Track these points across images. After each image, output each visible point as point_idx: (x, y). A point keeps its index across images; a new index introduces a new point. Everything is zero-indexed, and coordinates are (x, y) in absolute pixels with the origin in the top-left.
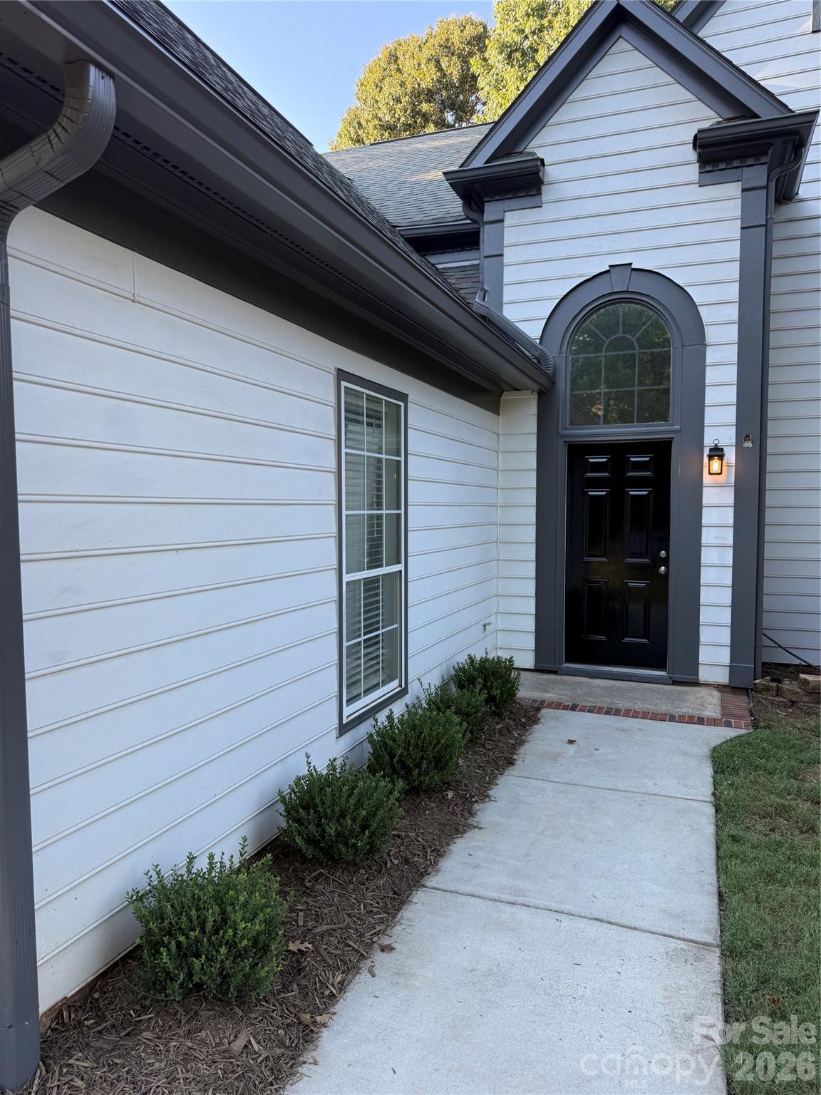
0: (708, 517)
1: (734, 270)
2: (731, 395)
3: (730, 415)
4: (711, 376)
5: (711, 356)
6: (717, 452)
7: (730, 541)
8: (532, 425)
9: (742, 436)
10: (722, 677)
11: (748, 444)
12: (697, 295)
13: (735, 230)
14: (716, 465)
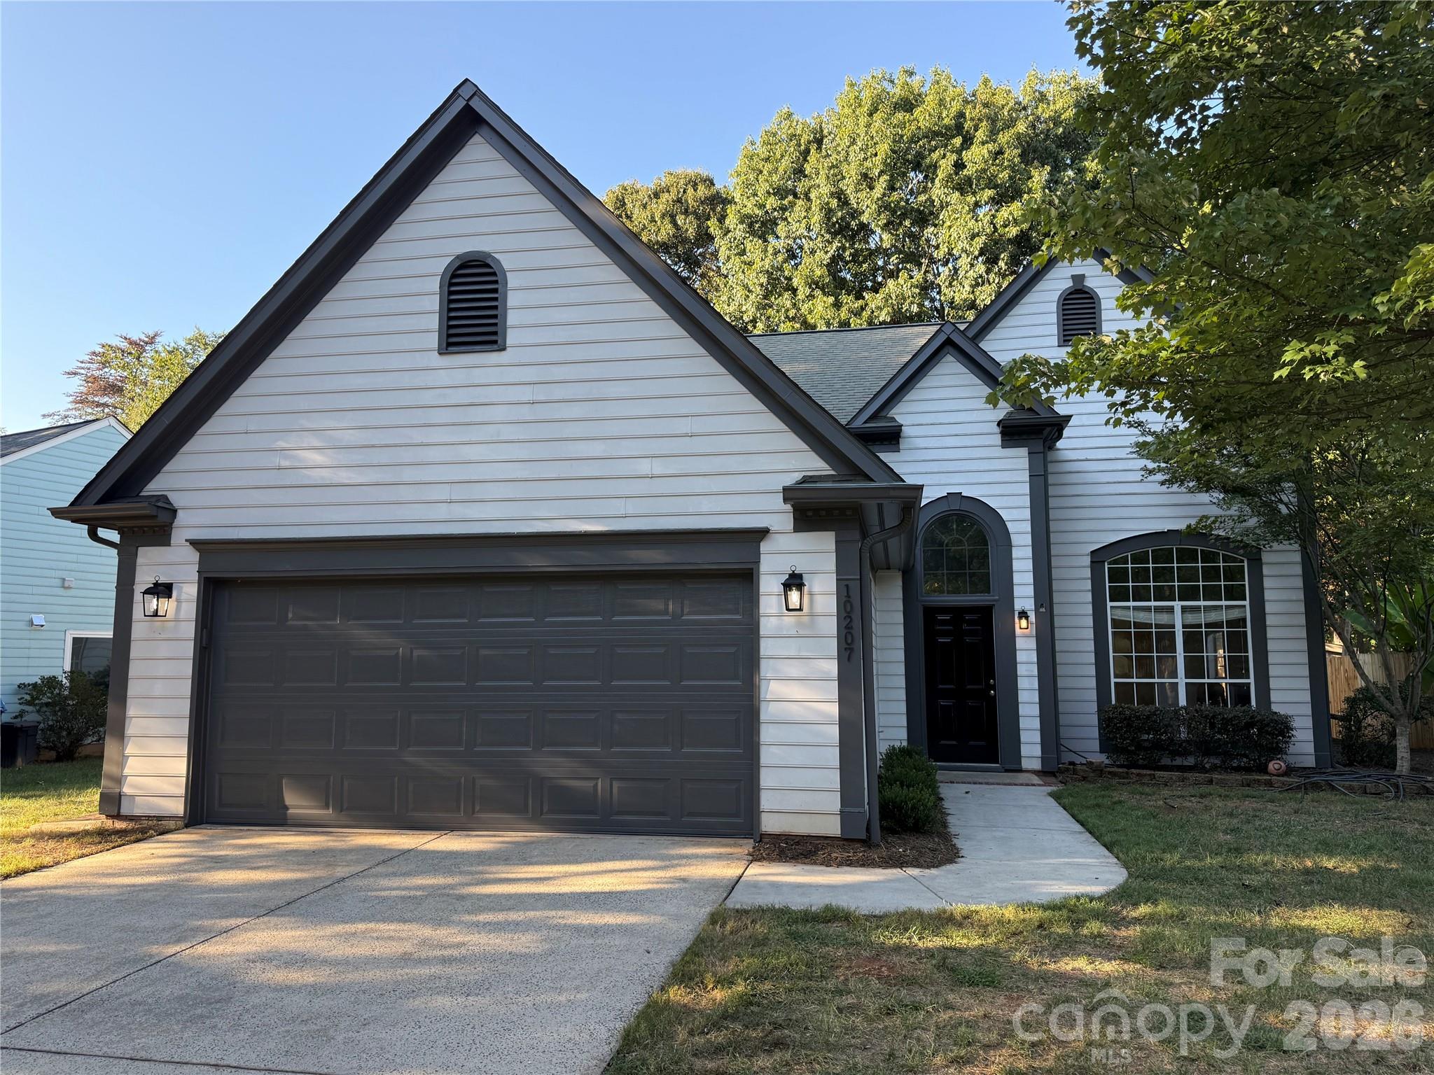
0: (1020, 657)
1: (1027, 501)
2: (1029, 578)
3: (1030, 591)
4: (1016, 565)
5: (1016, 553)
6: (1023, 614)
7: (1036, 673)
8: (899, 593)
9: (1038, 605)
10: (1036, 765)
11: (1043, 610)
12: (1004, 515)
13: (1025, 476)
14: (1024, 623)
